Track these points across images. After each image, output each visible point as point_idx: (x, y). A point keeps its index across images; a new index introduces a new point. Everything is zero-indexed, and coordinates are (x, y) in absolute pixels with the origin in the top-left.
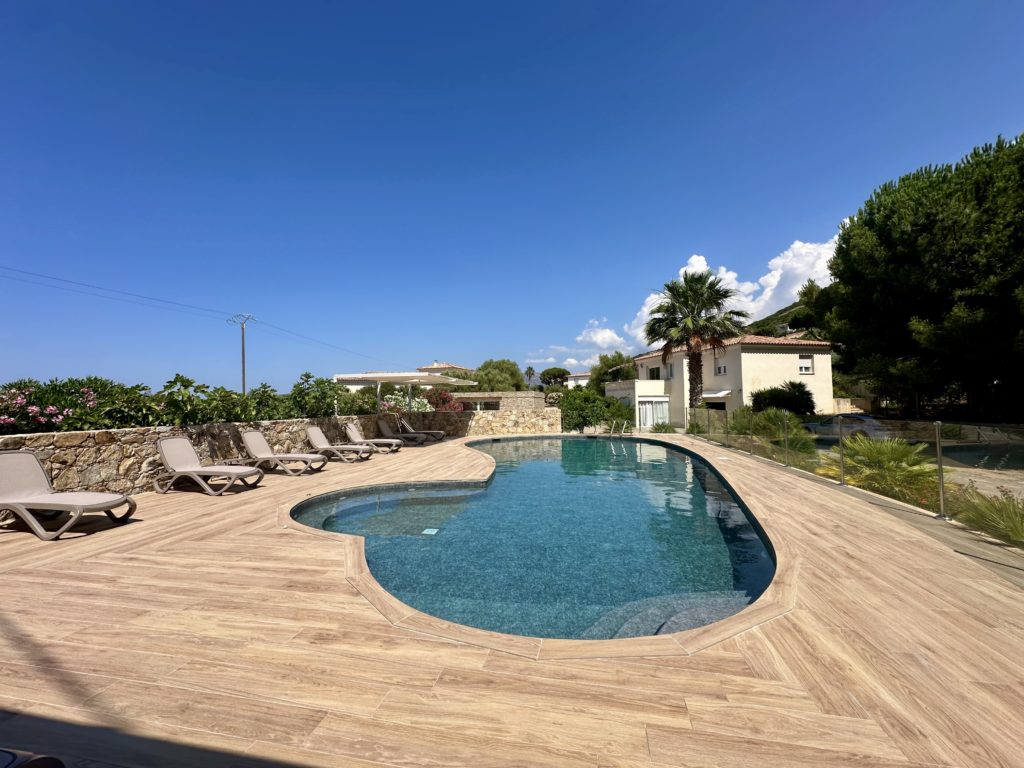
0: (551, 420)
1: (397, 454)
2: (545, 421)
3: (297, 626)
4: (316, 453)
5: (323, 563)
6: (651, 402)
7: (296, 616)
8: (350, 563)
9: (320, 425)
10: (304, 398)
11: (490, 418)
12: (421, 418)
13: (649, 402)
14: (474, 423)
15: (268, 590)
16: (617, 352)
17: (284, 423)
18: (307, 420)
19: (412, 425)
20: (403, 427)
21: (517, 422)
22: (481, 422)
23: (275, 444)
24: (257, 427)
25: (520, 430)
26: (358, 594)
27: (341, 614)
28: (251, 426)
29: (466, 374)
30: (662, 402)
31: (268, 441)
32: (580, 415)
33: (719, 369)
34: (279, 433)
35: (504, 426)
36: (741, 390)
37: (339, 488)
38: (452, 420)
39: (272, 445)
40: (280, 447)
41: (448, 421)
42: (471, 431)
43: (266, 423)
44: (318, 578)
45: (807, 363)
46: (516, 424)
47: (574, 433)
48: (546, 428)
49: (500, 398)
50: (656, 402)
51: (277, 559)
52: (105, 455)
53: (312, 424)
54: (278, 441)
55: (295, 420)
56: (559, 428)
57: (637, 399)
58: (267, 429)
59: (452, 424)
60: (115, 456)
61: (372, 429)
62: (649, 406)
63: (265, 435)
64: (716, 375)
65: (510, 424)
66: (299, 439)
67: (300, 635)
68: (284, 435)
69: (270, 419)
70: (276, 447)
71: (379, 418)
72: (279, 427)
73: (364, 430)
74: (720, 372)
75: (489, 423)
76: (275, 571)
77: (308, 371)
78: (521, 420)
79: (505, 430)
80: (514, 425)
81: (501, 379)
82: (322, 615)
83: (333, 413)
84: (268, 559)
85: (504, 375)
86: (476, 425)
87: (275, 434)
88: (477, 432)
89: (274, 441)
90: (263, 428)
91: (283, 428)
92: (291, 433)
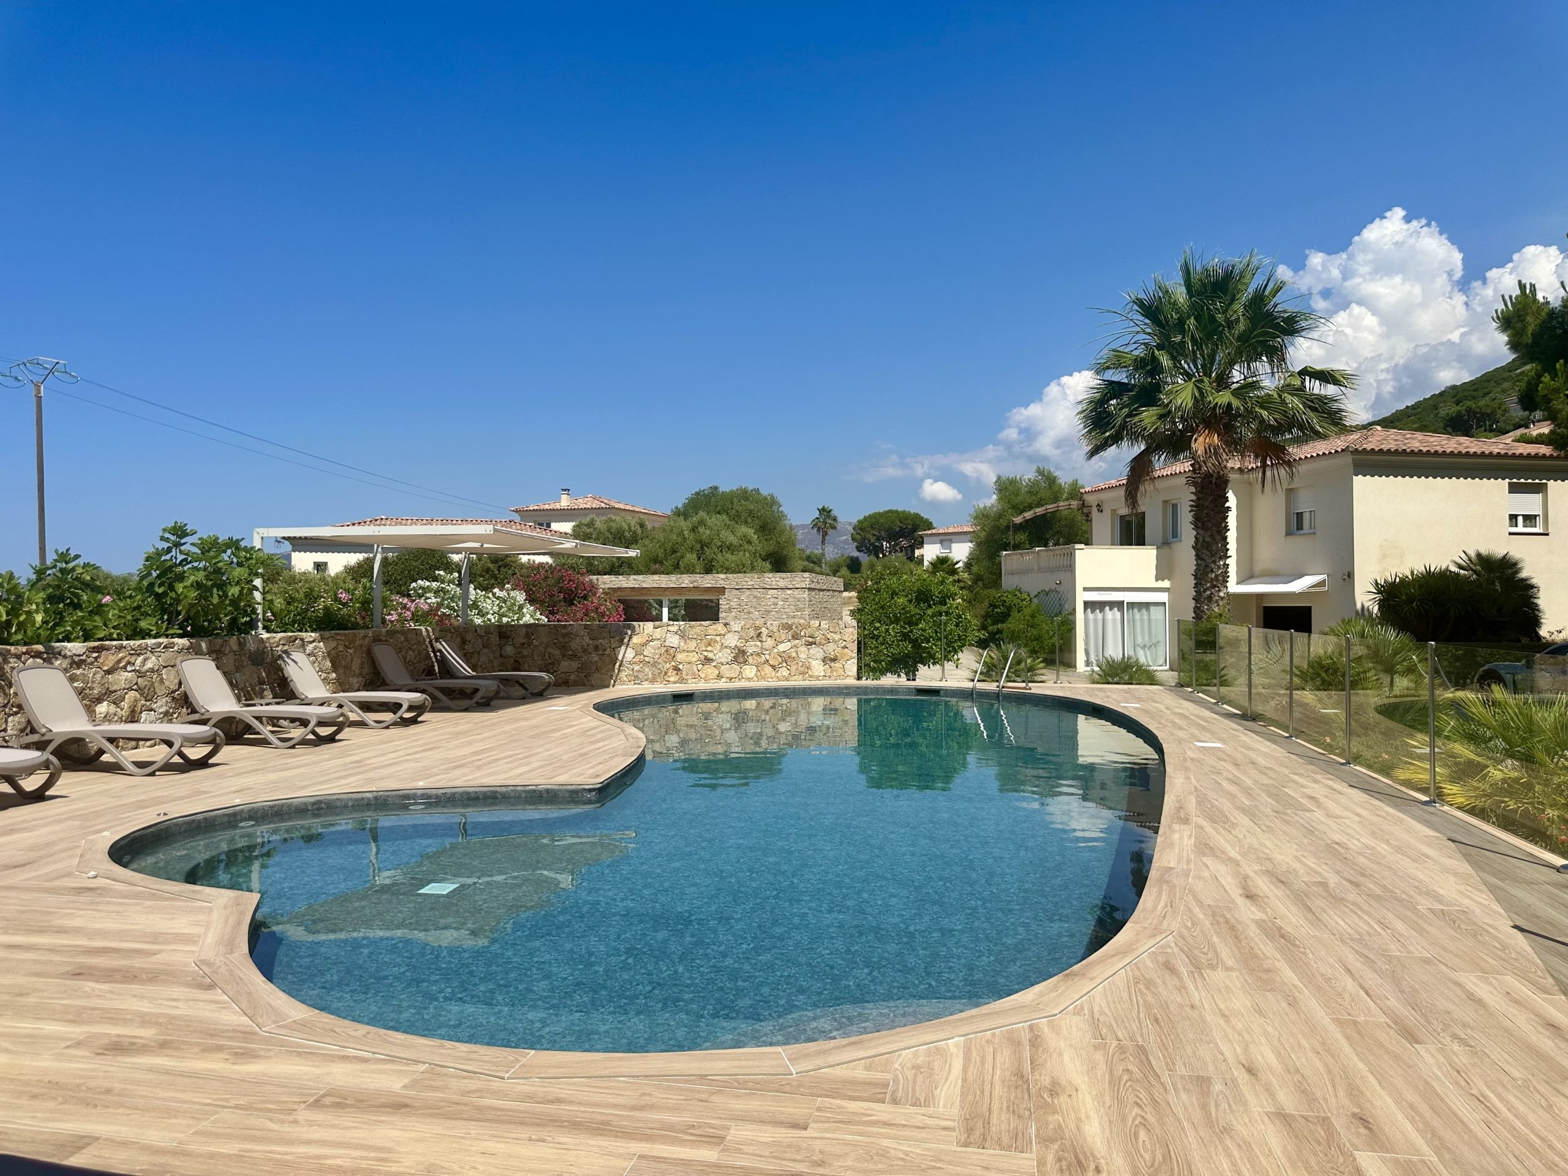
0: (830, 647)
1: (413, 729)
2: (814, 650)
3: (78, 1031)
4: (204, 722)
5: (156, 938)
6: (1119, 605)
7: (78, 1017)
8: (210, 939)
9: (217, 655)
10: (172, 588)
11: (674, 641)
12: (495, 639)
13: (1112, 604)
14: (630, 654)
15: (34, 979)
16: (1040, 472)
17: (120, 648)
18: (184, 642)
19: (466, 657)
20: (443, 661)
21: (744, 652)
22: (648, 651)
23: (99, 700)
24: (49, 657)
25: (750, 671)
26: (211, 987)
27: (167, 1015)
28: (38, 655)
29: (642, 525)
30: (1147, 605)
31: (80, 692)
32: (905, 637)
33: (1300, 515)
34: (108, 672)
35: (708, 660)
36: (1350, 575)
37: (238, 801)
38: (574, 645)
39: (90, 701)
40: (112, 708)
41: (563, 648)
42: (623, 675)
43: (75, 647)
44: (137, 963)
45: (1530, 503)
46: (740, 656)
47: (888, 680)
48: (818, 668)
49: (722, 590)
50: (1132, 605)
51: (61, 931)
53: (196, 651)
54: (107, 694)
55: (150, 642)
56: (852, 667)
57: (1081, 597)
58: (77, 663)
59: (574, 657)
61: (356, 666)
62: (1112, 615)
63: (72, 679)
64: (1289, 533)
65: (725, 656)
66: (160, 690)
67: (78, 1044)
68: (123, 678)
69: (87, 638)
70: (102, 708)
71: (377, 639)
72: (109, 660)
73: (335, 667)
74: (1300, 527)
75: (670, 653)
76: (53, 950)
77: (181, 520)
78: (752, 647)
79: (710, 671)
80: (735, 660)
81: (732, 539)
82: (129, 1017)
83: (252, 625)
84: (42, 931)
85: (743, 529)
86: (636, 659)
87: (98, 676)
88: (641, 675)
89: (96, 692)
90: (68, 661)
91: (119, 661)
92: (140, 674)
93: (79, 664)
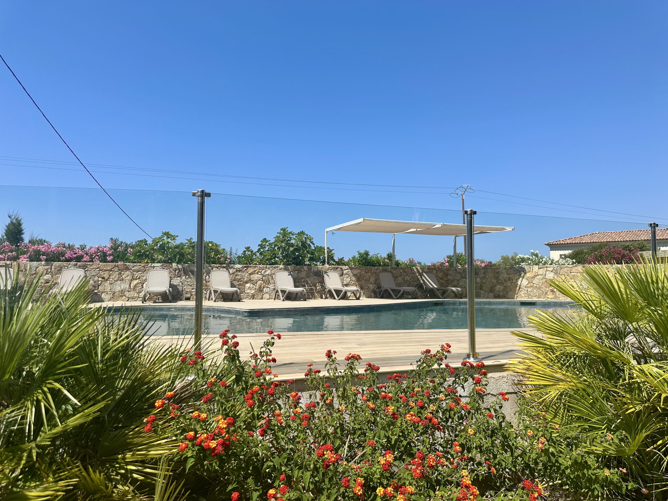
14: (525, 282)
17: (255, 267)
22: (536, 281)
23: (247, 282)
24: (227, 268)
28: (224, 267)
34: (251, 274)
40: (252, 285)
41: (497, 279)
42: (522, 293)
52: (124, 276)
59: (502, 284)
60: (128, 278)
68: (255, 277)
72: (251, 270)
86: (529, 285)
87: (246, 275)
88: (531, 294)
89: (245, 280)
90: (235, 270)
91: (255, 271)
92: (264, 276)
93: (240, 271)
